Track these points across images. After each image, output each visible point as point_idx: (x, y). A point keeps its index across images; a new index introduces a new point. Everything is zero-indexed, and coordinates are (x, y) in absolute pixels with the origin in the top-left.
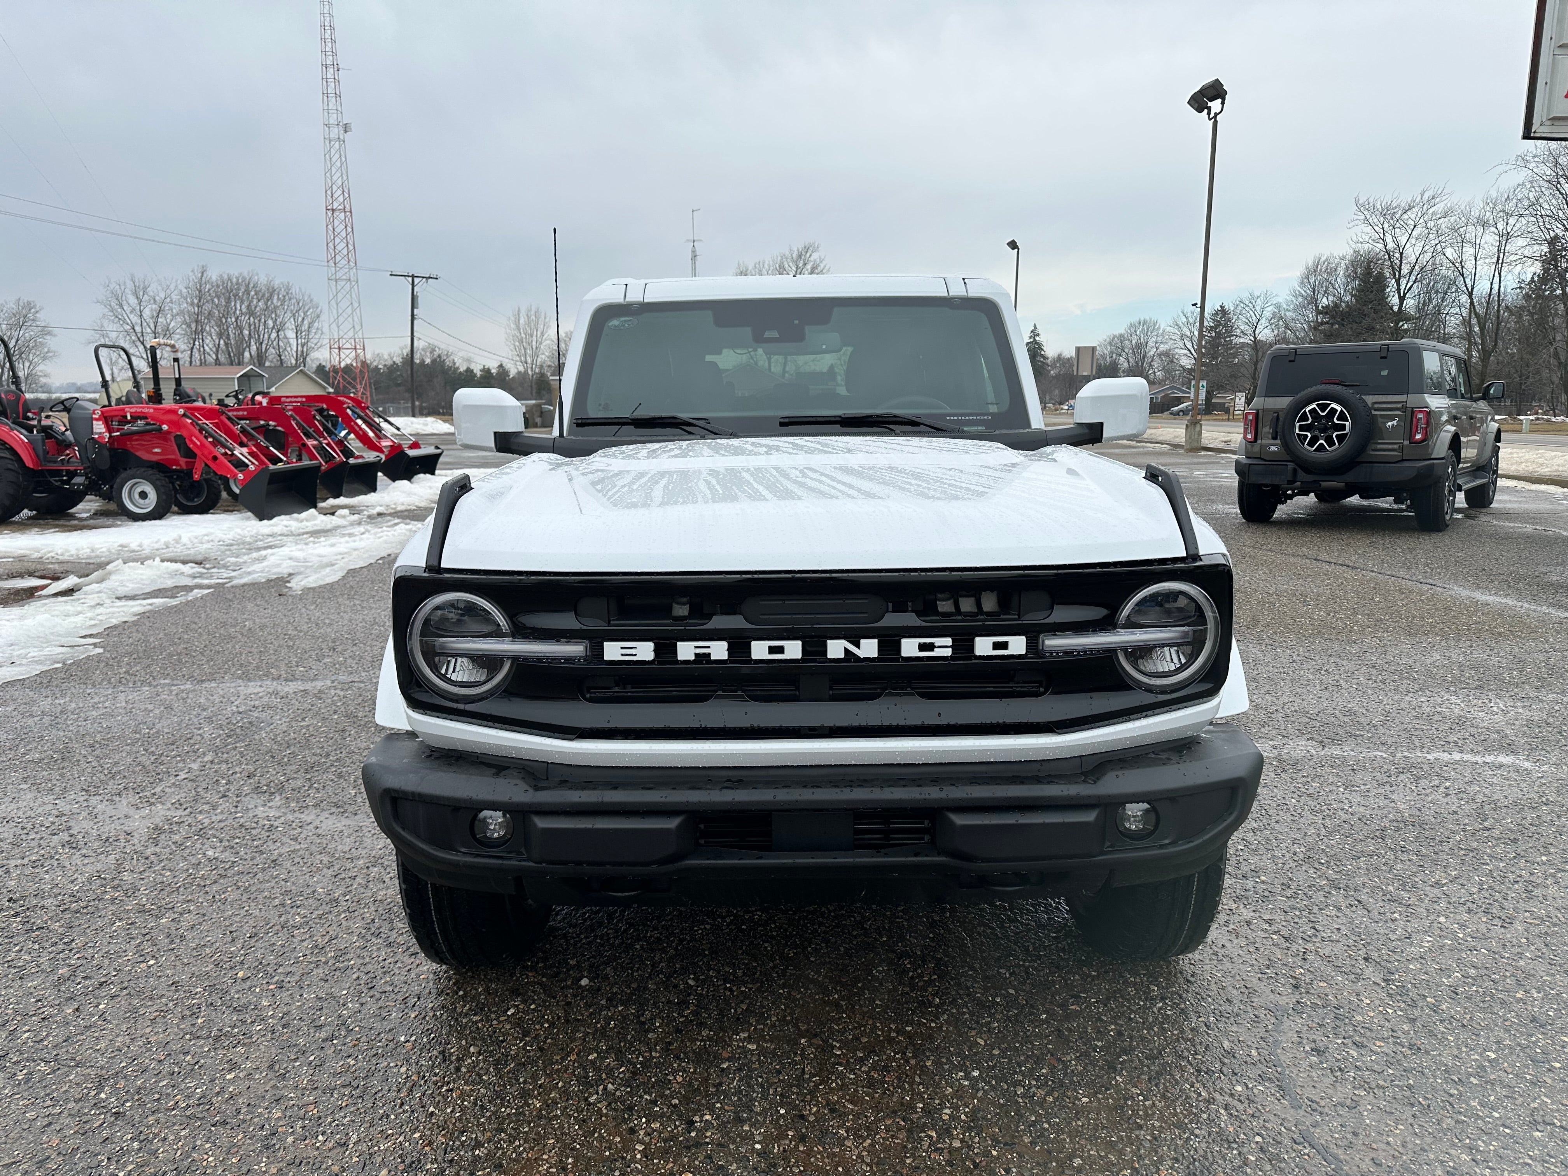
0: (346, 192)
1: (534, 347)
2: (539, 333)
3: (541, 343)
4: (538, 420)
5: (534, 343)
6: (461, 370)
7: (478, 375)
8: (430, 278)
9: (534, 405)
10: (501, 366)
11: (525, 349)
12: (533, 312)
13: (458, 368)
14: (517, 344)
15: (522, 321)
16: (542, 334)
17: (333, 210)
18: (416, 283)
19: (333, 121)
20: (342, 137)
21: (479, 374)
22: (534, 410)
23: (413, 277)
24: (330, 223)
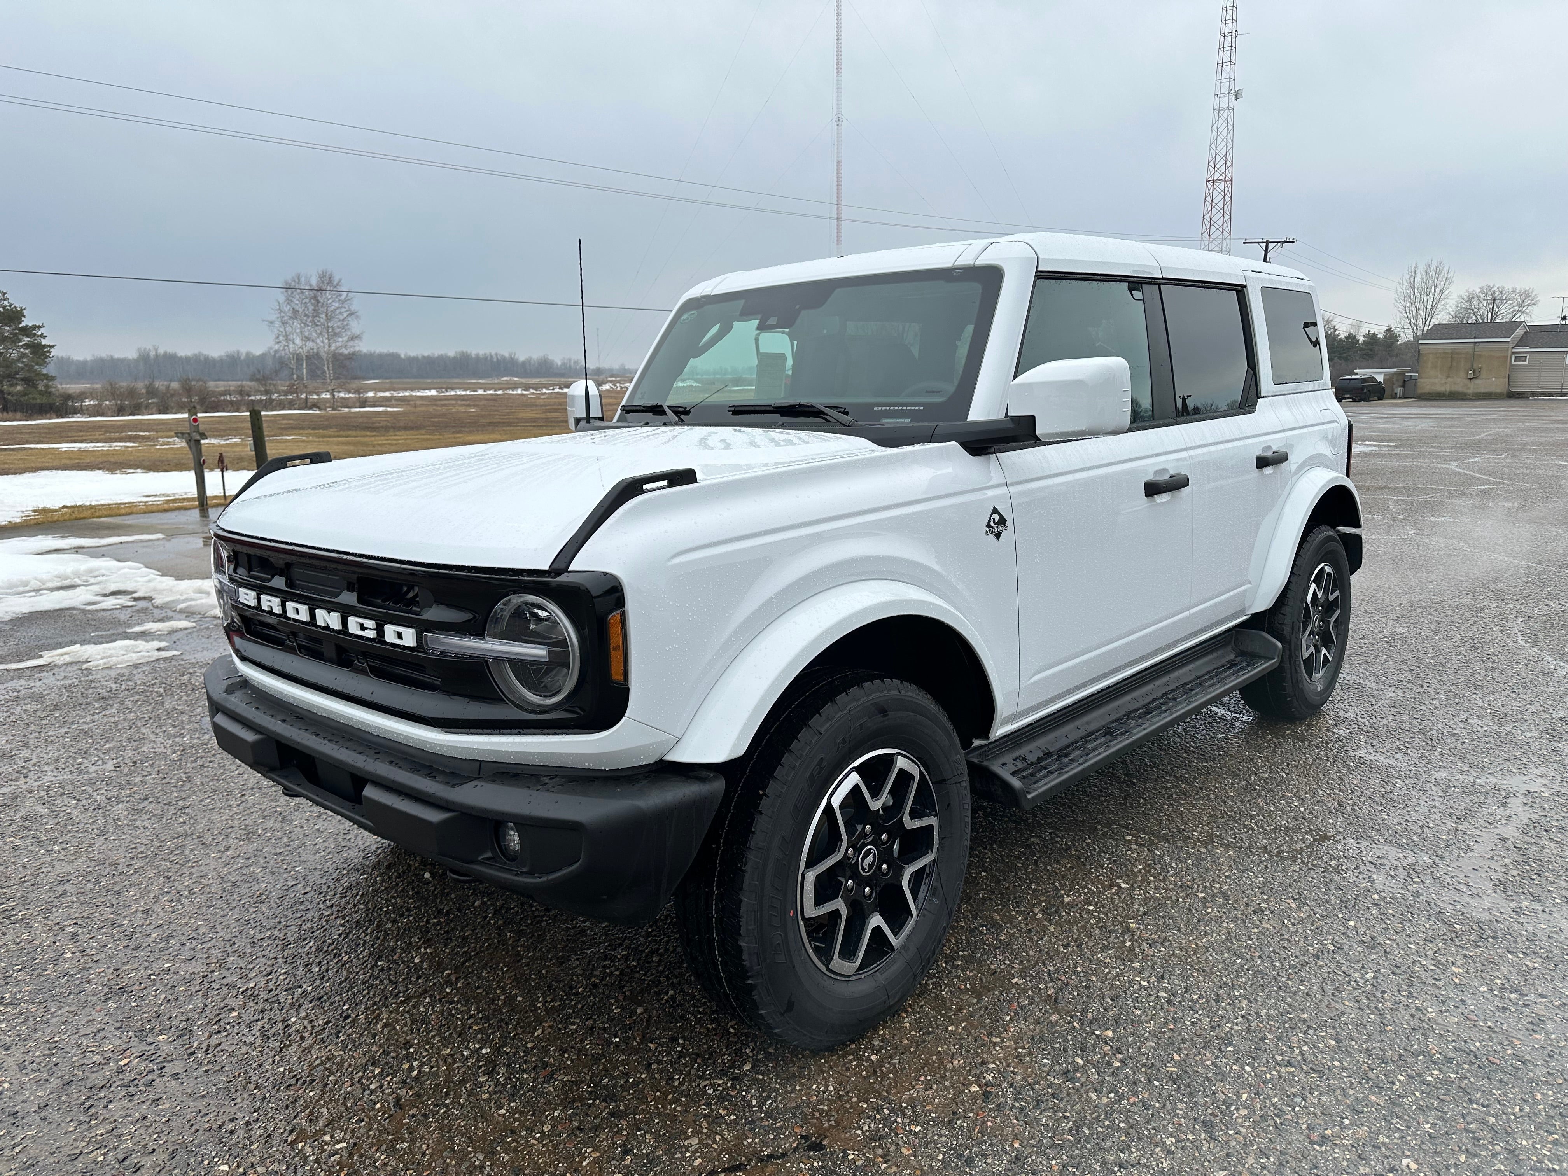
0: (1229, 161)
1: (1429, 307)
2: (1438, 290)
3: (1438, 303)
4: (1399, 390)
5: (1430, 303)
6: (1342, 336)
7: (1361, 341)
8: (1286, 242)
9: (1395, 373)
10: (1390, 330)
11: (1417, 310)
12: (1433, 267)
13: (1338, 335)
14: (1408, 304)
15: (1418, 279)
16: (1442, 292)
17: (1214, 181)
18: (1270, 248)
19: (1225, 90)
20: (1231, 105)
21: (1361, 339)
22: (1394, 379)
23: (1268, 242)
24: (1209, 196)
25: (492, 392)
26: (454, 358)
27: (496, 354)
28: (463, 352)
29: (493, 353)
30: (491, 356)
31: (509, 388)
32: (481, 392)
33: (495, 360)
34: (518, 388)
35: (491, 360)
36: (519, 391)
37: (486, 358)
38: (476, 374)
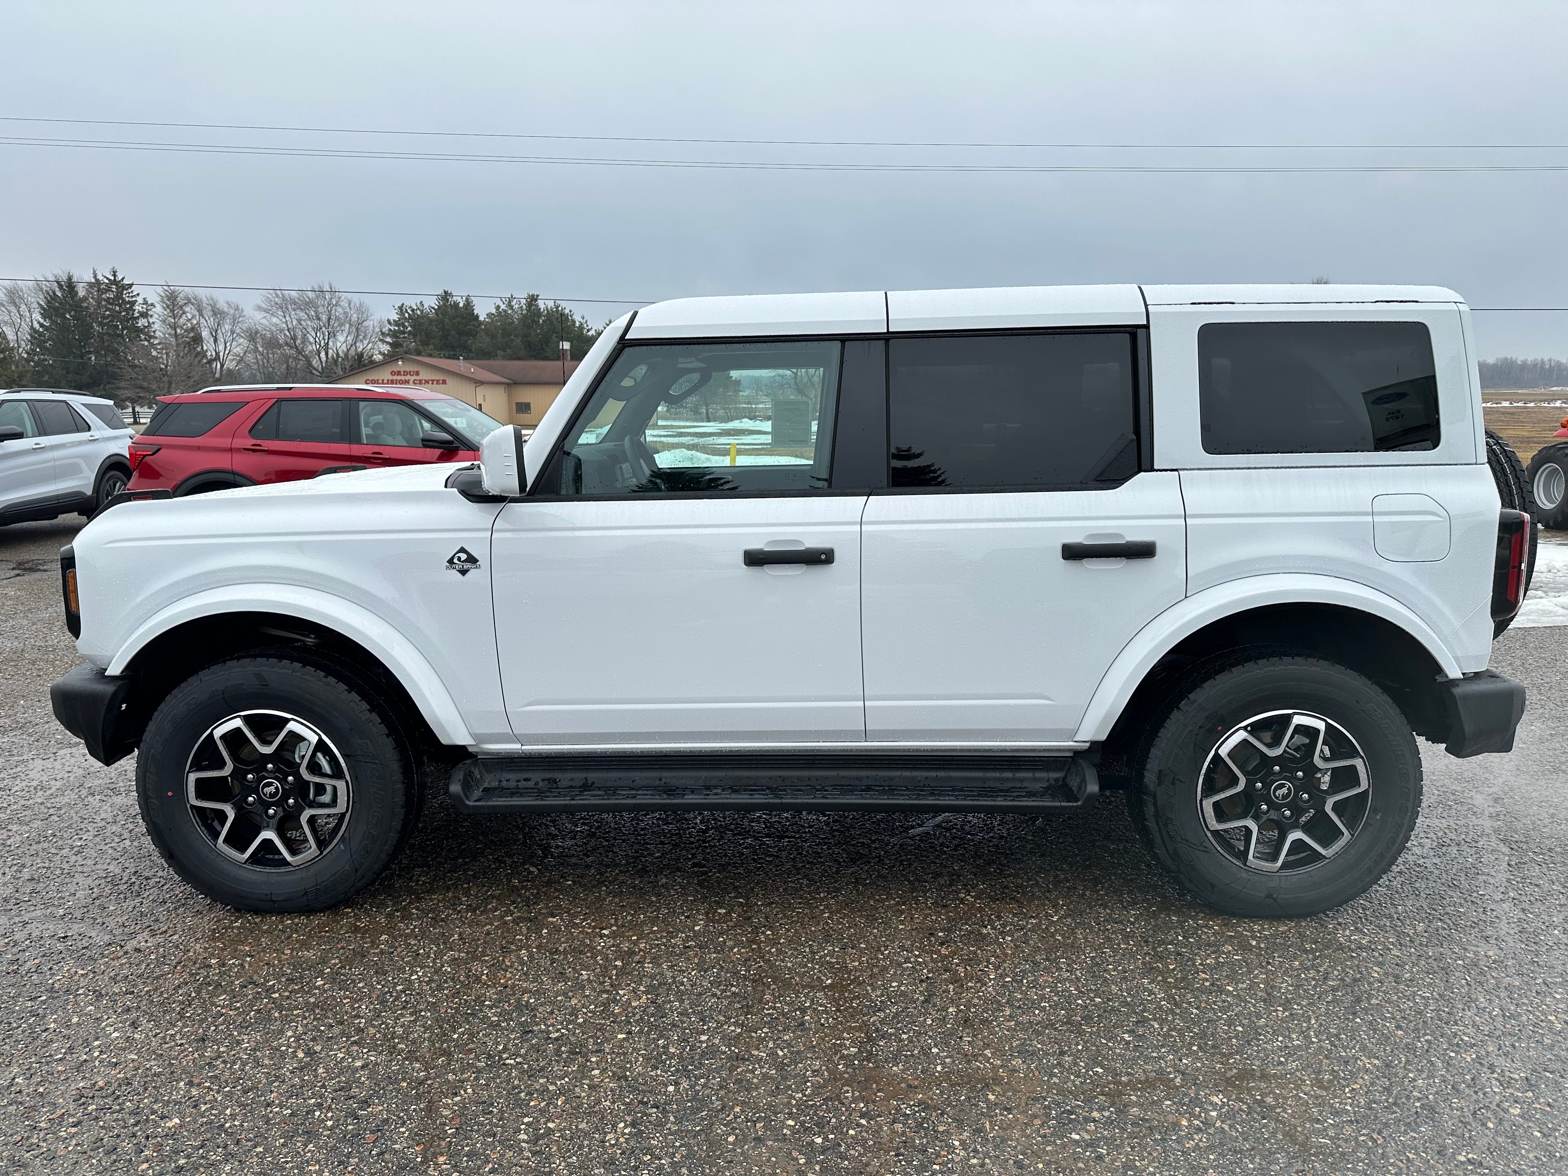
25: (1521, 404)
26: (1494, 365)
27: (1550, 360)
28: (1506, 359)
29: (1546, 359)
30: (1543, 362)
31: (1544, 401)
32: (1506, 404)
33: (1547, 366)
34: (1556, 400)
35: (1542, 368)
36: (1558, 404)
37: (1535, 365)
38: (1519, 382)
